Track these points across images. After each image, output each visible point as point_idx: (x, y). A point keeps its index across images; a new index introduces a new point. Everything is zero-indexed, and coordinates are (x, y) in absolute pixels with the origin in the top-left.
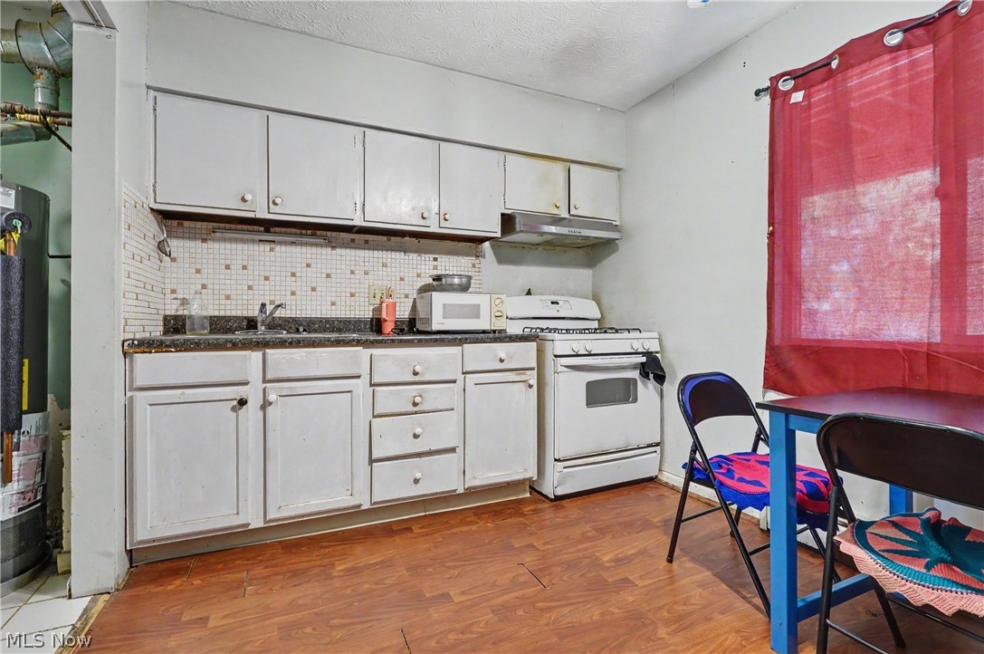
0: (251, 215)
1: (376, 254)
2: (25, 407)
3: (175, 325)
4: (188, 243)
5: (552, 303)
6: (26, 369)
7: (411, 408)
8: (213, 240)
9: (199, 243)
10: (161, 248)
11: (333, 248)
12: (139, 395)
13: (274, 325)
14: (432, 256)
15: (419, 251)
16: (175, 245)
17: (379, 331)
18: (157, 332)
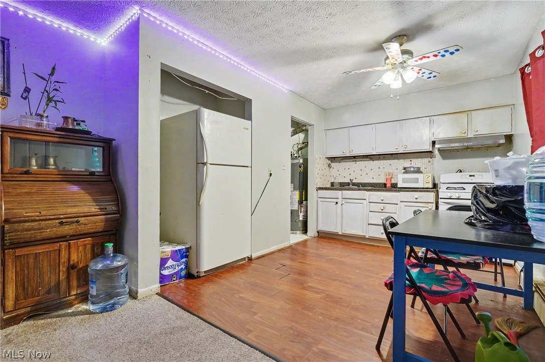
0: (345, 156)
1: (387, 161)
2: (304, 199)
3: (332, 184)
4: (336, 164)
5: (470, 176)
6: (304, 193)
7: (381, 211)
8: (342, 162)
9: (339, 163)
10: (329, 166)
11: (373, 161)
12: (319, 199)
13: (354, 184)
14: (409, 160)
15: (404, 159)
16: (333, 164)
17: (385, 187)
18: (329, 186)
